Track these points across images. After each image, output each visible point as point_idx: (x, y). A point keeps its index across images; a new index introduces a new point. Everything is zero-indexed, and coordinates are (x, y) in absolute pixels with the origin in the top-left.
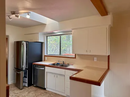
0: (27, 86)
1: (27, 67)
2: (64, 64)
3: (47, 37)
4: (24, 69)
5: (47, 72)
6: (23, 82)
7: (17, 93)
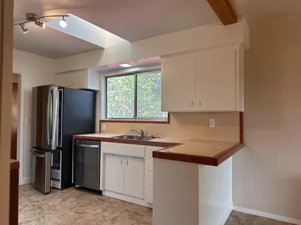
0: (60, 188)
1: (59, 143)
2: (143, 136)
3: (106, 78)
4: (53, 148)
5: (104, 154)
6: (51, 179)
7: (38, 201)
